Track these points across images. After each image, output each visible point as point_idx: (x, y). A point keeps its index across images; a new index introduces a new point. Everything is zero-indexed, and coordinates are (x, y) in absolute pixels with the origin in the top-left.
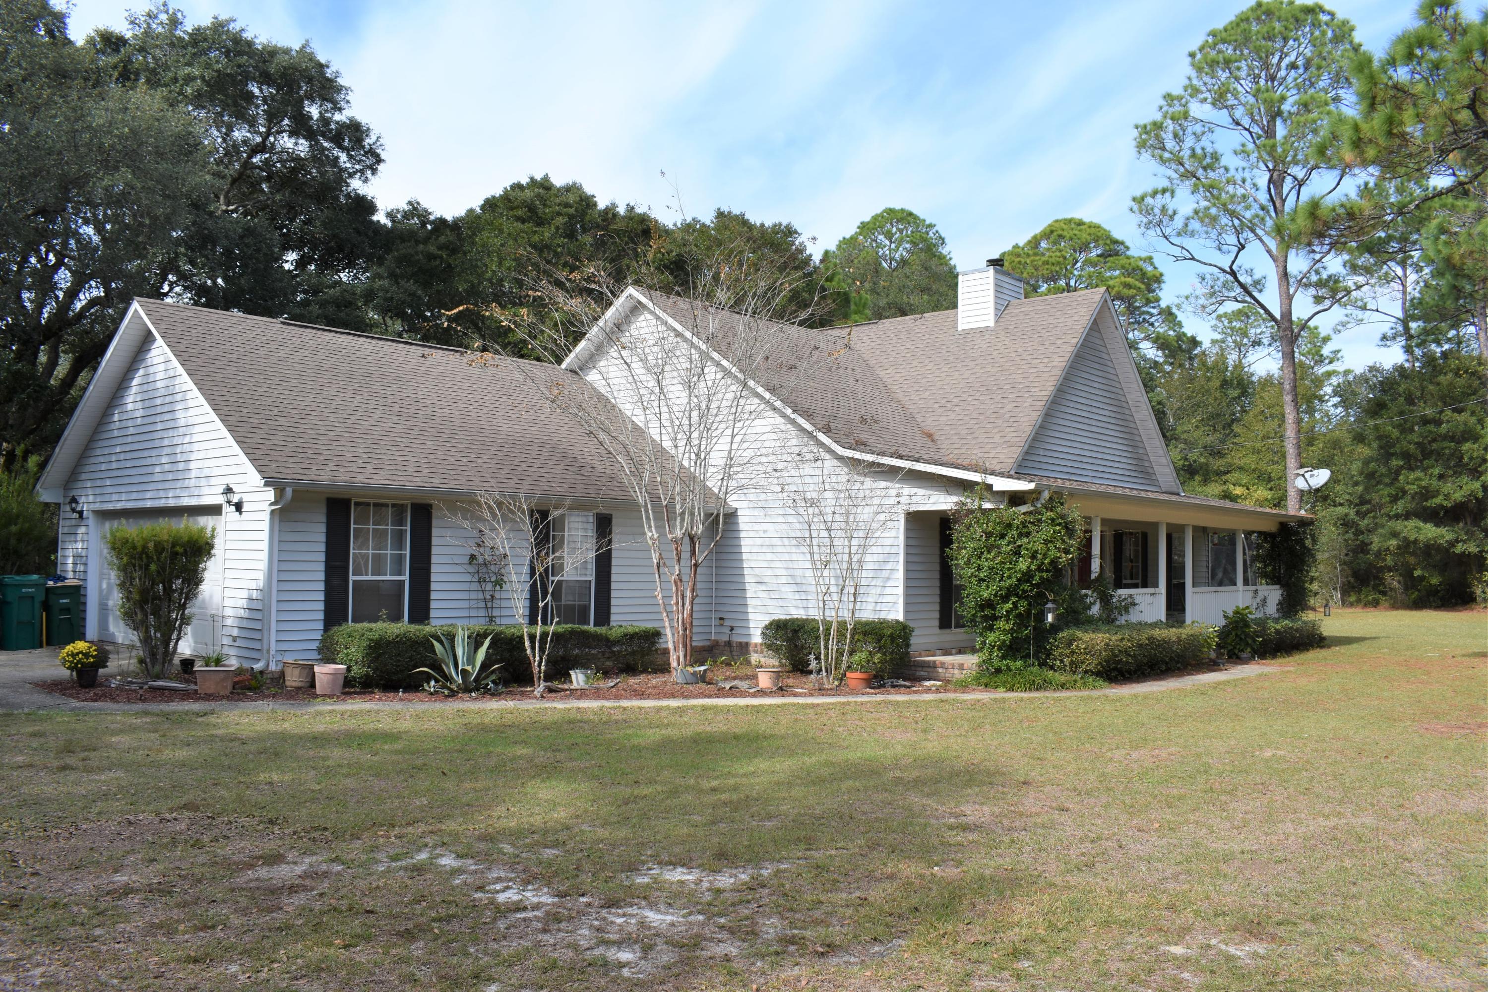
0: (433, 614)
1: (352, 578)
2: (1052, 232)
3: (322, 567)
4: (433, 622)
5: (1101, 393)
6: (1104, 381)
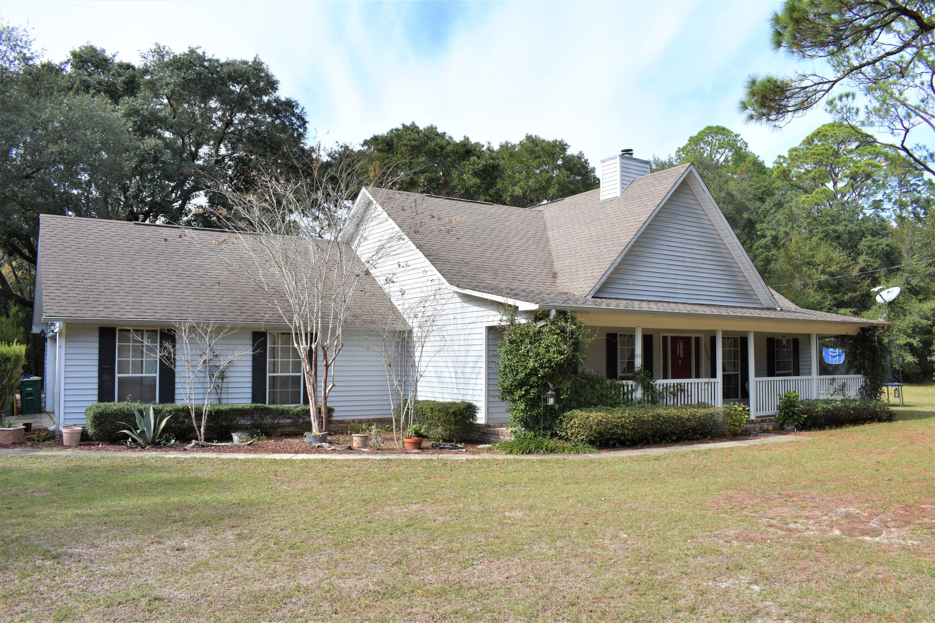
0: (177, 397)
1: (117, 375)
2: (819, 133)
3: (96, 369)
4: (176, 401)
5: (696, 238)
6: (699, 230)
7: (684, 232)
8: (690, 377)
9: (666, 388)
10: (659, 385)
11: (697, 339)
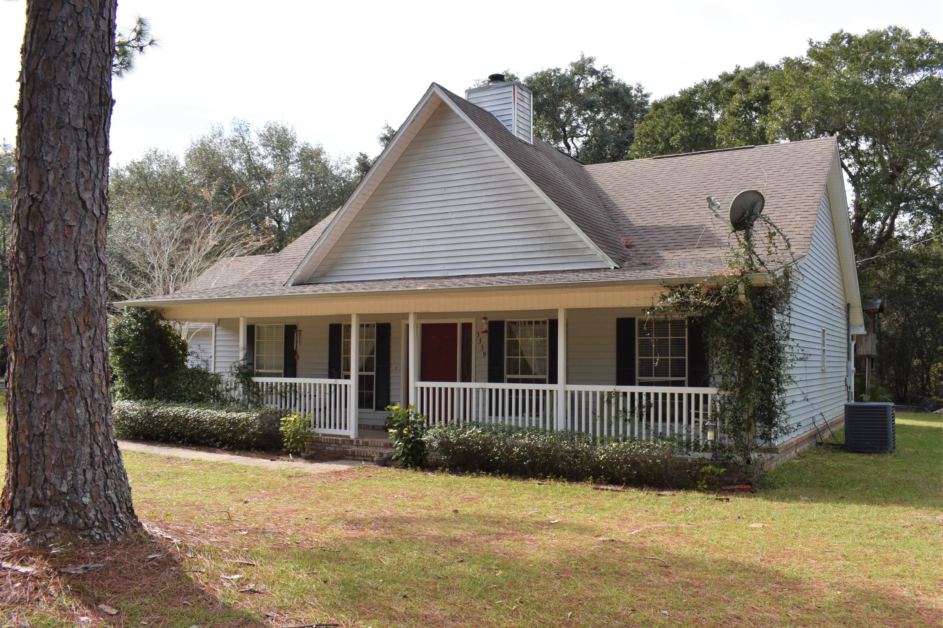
5: (468, 182)
6: (475, 169)
7: (446, 178)
8: (455, 381)
9: (271, 388)
10: (263, 383)
11: (467, 327)
